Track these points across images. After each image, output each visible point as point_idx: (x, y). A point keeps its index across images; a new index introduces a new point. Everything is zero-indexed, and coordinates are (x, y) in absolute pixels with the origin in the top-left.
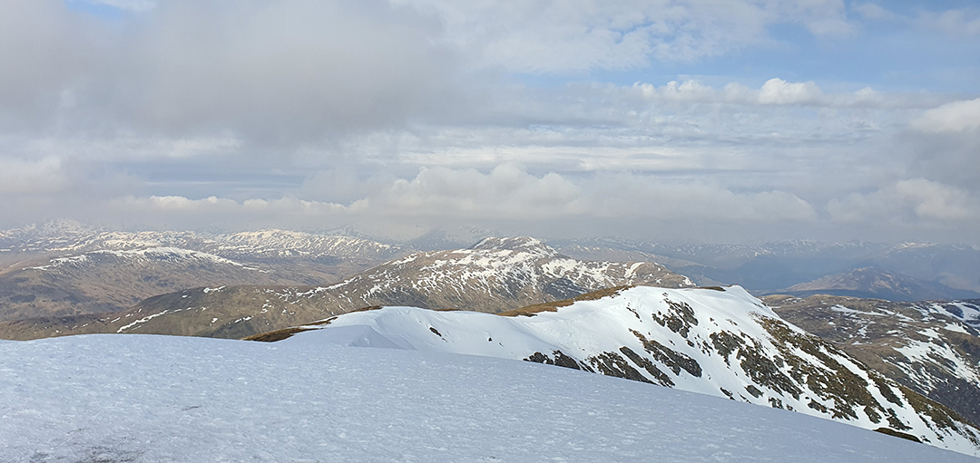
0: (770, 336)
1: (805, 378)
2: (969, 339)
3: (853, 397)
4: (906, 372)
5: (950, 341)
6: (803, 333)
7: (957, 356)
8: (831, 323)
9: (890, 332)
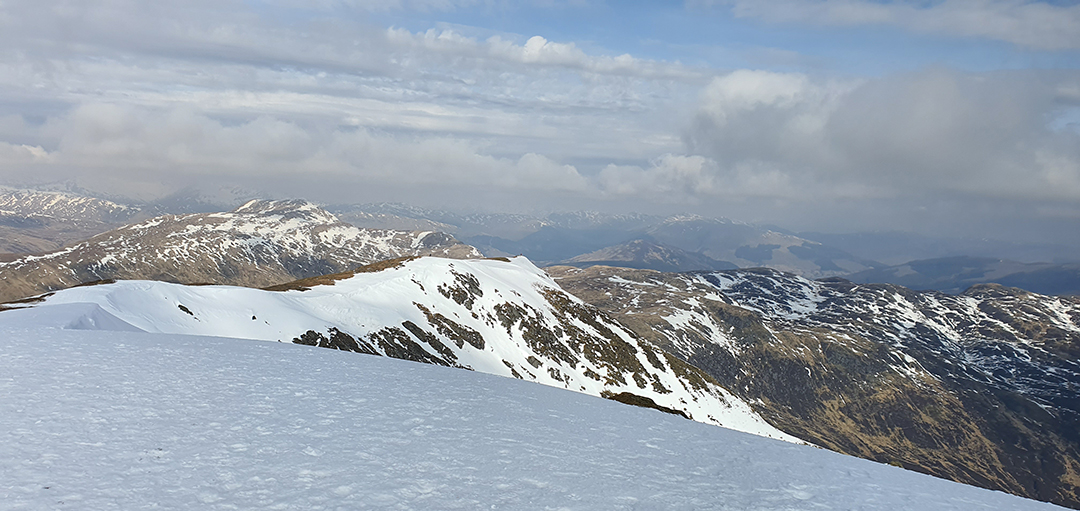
0: (551, 306)
1: (582, 347)
2: (723, 307)
3: (624, 365)
4: (671, 339)
5: (708, 309)
6: (581, 303)
7: (713, 323)
8: (608, 293)
9: (659, 301)
